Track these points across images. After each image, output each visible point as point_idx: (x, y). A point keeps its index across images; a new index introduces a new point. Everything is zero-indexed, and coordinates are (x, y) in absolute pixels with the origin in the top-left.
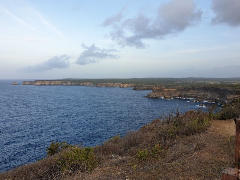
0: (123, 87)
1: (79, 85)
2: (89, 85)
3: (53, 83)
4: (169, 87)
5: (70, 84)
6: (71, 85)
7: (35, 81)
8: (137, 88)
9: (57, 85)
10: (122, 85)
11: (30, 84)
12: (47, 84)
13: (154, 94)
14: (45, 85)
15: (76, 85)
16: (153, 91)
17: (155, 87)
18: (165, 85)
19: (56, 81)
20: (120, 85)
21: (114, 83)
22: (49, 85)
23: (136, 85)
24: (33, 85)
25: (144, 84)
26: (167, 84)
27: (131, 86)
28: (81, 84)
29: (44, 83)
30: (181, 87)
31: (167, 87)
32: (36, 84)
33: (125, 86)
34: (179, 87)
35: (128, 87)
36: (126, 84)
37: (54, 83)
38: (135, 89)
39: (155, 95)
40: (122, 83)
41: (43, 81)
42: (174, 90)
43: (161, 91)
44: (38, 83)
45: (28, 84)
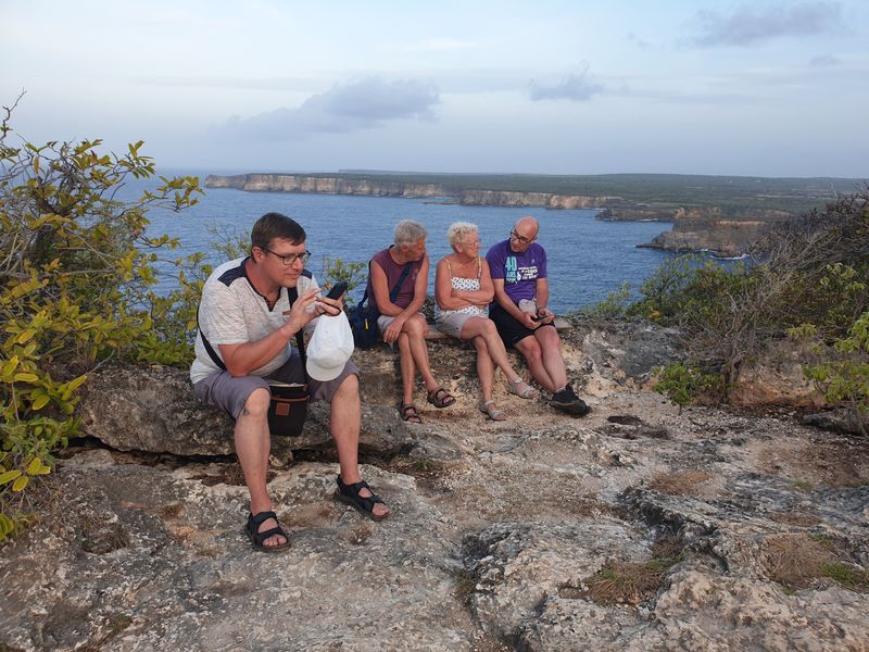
0: (559, 208)
1: (399, 195)
2: (434, 196)
3: (308, 186)
4: (738, 214)
5: (366, 189)
6: (371, 194)
7: (249, 178)
8: (614, 212)
9: (324, 192)
10: (554, 201)
11: (230, 187)
12: (287, 187)
13: (680, 235)
14: (281, 190)
15: (387, 195)
16: (676, 227)
17: (681, 212)
18: (722, 205)
19: (318, 176)
20: (549, 199)
21: (525, 192)
22: (296, 191)
23: (611, 201)
24: (242, 188)
25: (641, 200)
26: (728, 202)
27: (591, 206)
28: (405, 193)
29: (278, 185)
30: (783, 213)
31: (730, 212)
32: (251, 186)
33: (568, 202)
34: (777, 212)
35: (577, 207)
36: (569, 195)
37: (312, 187)
38: (605, 217)
39: (685, 242)
40: (555, 193)
41: (276, 176)
42: (757, 223)
43: (706, 225)
44: (259, 185)
45: (222, 187)
